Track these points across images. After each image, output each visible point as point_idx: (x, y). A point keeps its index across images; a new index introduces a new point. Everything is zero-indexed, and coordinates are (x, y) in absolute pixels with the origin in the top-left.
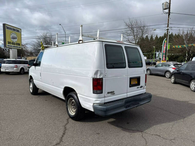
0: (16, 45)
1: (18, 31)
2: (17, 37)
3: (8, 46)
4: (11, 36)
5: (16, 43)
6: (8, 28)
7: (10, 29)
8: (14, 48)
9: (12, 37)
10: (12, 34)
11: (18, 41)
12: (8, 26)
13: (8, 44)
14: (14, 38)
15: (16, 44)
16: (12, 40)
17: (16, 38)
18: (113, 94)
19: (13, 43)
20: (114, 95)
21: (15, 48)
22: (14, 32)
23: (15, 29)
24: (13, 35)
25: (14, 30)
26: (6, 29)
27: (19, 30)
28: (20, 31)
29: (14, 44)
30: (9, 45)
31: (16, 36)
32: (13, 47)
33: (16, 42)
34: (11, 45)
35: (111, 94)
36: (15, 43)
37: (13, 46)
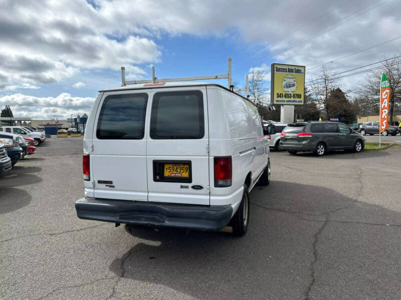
0: (292, 98)
1: (298, 71)
2: (295, 83)
3: (277, 101)
4: (284, 83)
5: (294, 94)
6: (278, 70)
7: (284, 70)
8: (289, 103)
9: (286, 84)
10: (285, 79)
11: (296, 89)
12: (279, 67)
13: (278, 97)
14: (289, 86)
15: (292, 95)
16: (286, 89)
17: (294, 85)
18: (110, 186)
19: (287, 96)
20: (113, 188)
21: (291, 103)
22: (290, 75)
23: (293, 68)
24: (288, 80)
25: (290, 71)
26: (275, 71)
27: (300, 69)
28: (303, 71)
29: (288, 98)
30: (279, 99)
31: (294, 81)
32: (286, 103)
33: (293, 92)
34: (284, 99)
35: (106, 186)
36: (290, 94)
37: (286, 100)
